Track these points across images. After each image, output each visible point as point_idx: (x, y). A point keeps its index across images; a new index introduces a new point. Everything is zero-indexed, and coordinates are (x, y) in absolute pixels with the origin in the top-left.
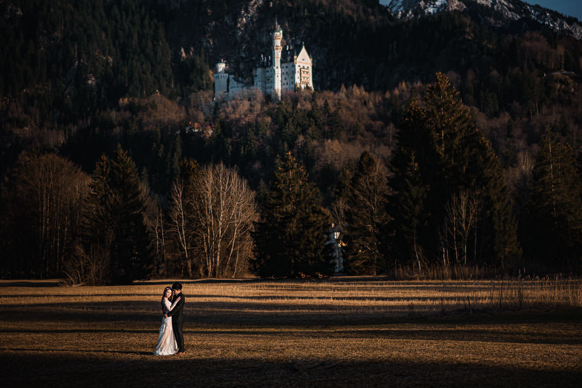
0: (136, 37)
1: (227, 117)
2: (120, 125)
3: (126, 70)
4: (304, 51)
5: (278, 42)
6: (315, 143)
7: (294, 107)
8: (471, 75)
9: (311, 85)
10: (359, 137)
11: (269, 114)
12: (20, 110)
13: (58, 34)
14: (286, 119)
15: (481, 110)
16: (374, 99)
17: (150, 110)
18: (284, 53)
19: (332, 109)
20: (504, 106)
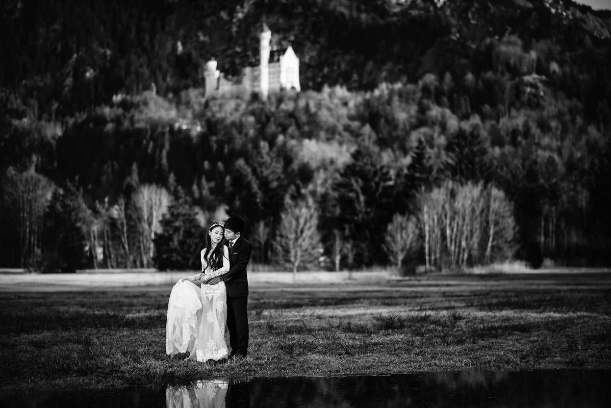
0: (133, 31)
1: (213, 116)
2: (112, 121)
3: (122, 63)
4: (290, 51)
5: (265, 43)
6: (294, 142)
7: (278, 107)
8: (448, 77)
10: (337, 137)
11: (253, 113)
12: (19, 101)
13: (57, 26)
14: (268, 119)
15: (454, 112)
16: (355, 100)
17: (142, 107)
18: (272, 54)
19: (313, 109)
20: (476, 108)
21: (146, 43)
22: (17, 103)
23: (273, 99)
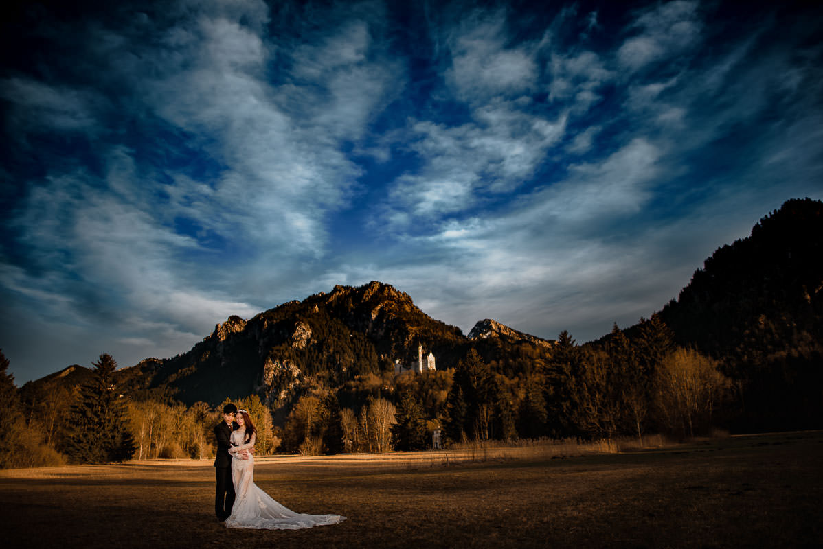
0: (363, 351)
1: (400, 383)
2: (355, 387)
3: (359, 364)
4: (431, 354)
5: (420, 351)
6: (436, 392)
7: (428, 378)
8: (501, 362)
9: (435, 368)
11: (417, 381)
13: (331, 351)
14: (424, 382)
15: (507, 376)
17: (368, 381)
18: (423, 355)
19: (444, 378)
20: (516, 375)
21: (368, 356)
22: (314, 383)
23: (426, 375)
